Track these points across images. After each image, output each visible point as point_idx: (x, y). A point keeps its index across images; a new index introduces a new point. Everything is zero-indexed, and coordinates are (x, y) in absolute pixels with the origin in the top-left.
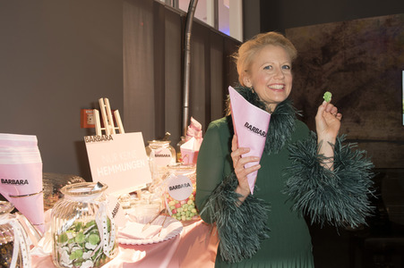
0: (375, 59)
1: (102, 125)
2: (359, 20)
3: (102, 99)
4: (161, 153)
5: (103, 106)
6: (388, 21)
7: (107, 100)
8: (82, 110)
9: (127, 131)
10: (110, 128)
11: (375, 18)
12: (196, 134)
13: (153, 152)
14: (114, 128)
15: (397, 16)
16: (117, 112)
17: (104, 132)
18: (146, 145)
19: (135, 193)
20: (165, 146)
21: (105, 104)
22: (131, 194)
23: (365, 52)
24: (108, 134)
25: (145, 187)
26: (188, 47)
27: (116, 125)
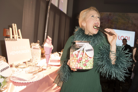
0: (105, 25)
1: (13, 34)
2: (102, 13)
3: (13, 24)
4: (36, 48)
5: (14, 27)
6: (110, 14)
7: (16, 25)
8: (4, 29)
9: (23, 38)
10: (16, 36)
11: (106, 13)
12: (49, 42)
13: (33, 47)
14: (18, 36)
15: (113, 13)
16: (19, 30)
17: (13, 37)
18: (30, 44)
19: (25, 62)
20: (37, 45)
21: (15, 26)
22: (24, 62)
23: (102, 23)
24: (15, 38)
25: (29, 60)
26: (49, 11)
27: (19, 35)
